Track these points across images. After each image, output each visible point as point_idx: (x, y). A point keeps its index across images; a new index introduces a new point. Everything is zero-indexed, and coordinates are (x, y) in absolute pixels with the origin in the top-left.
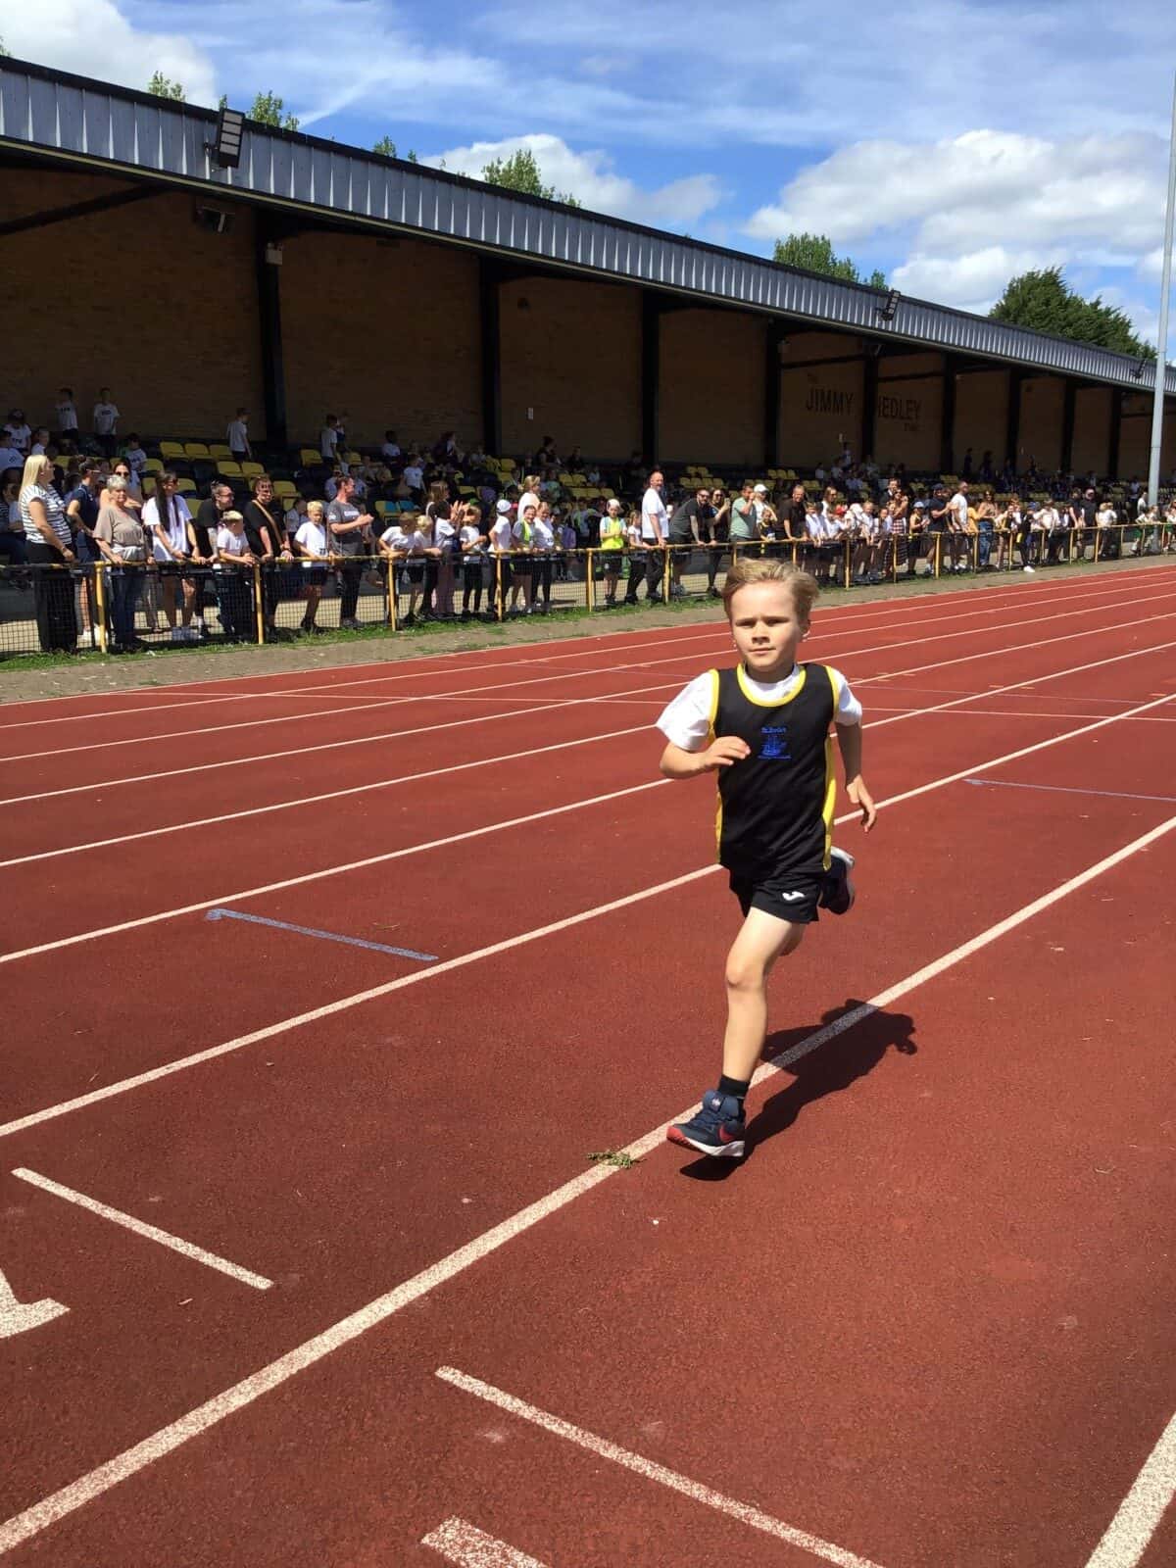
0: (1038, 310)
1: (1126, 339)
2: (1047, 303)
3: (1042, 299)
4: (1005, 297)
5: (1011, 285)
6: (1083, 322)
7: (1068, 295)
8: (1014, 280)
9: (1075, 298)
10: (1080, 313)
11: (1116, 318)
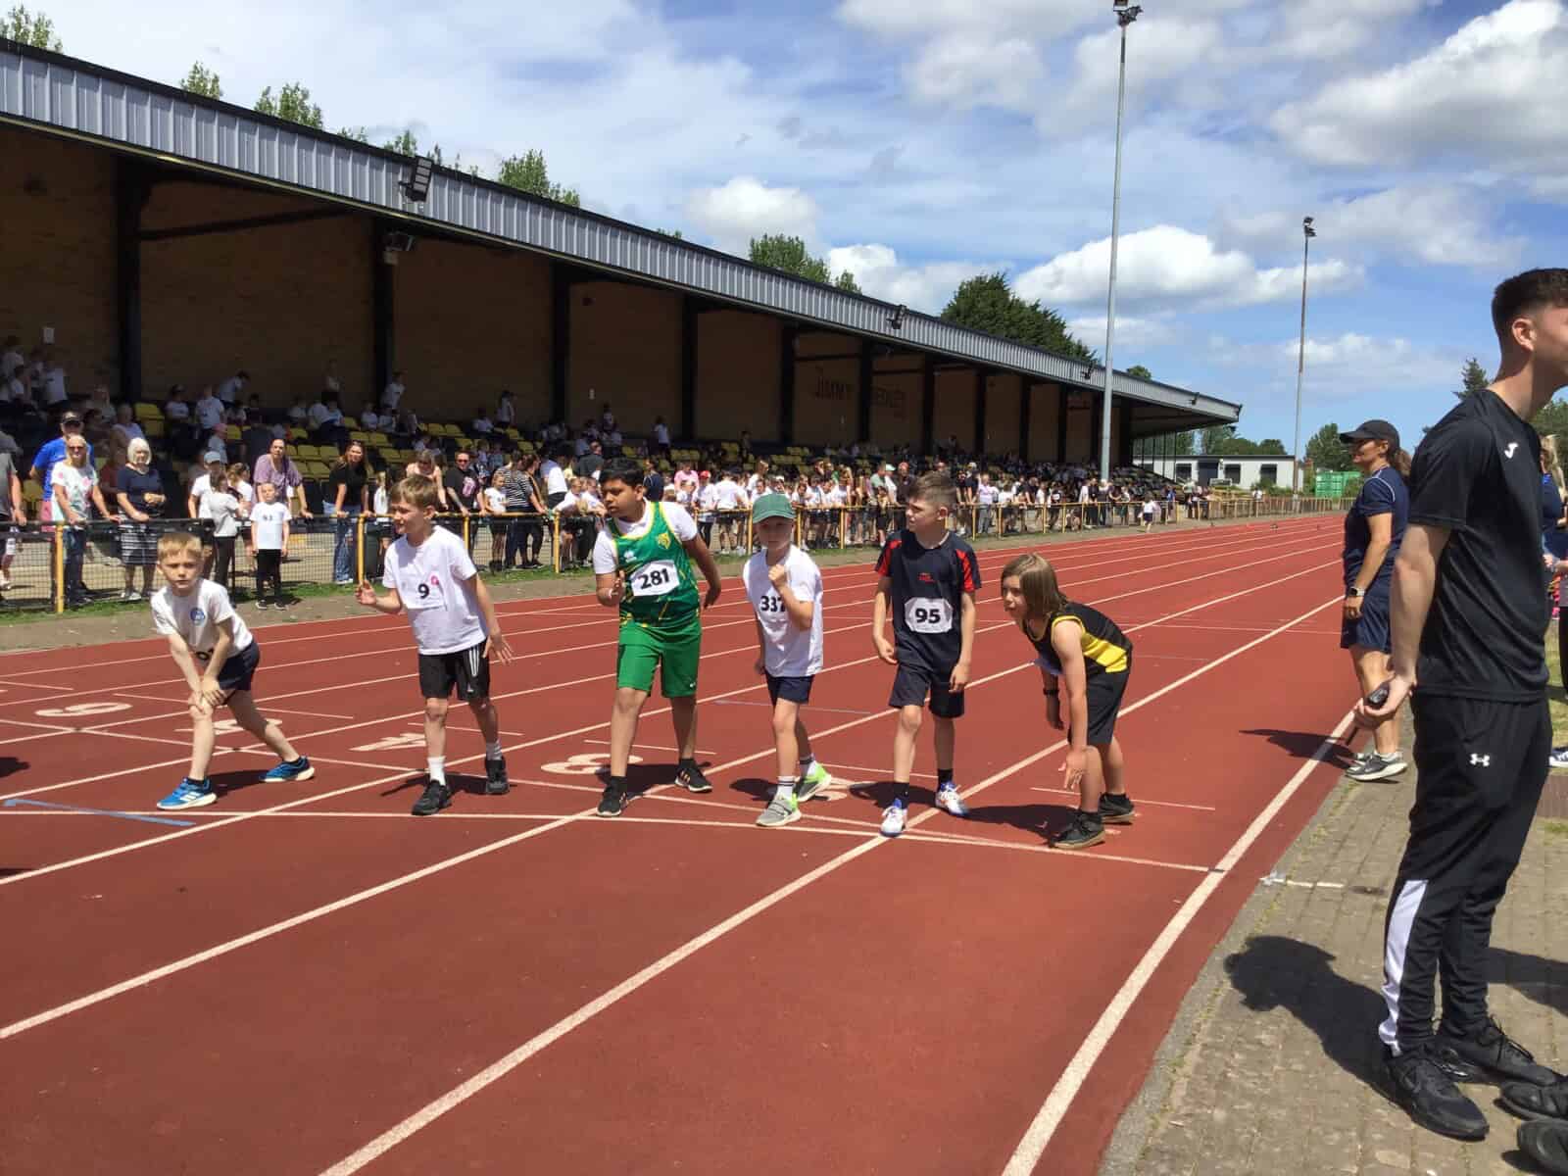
0: (987, 310)
1: (1062, 338)
2: (993, 305)
3: (989, 302)
4: (955, 298)
5: (961, 288)
6: (1025, 322)
7: (1011, 298)
8: (963, 283)
9: (1018, 300)
10: (1022, 314)
11: (1053, 320)
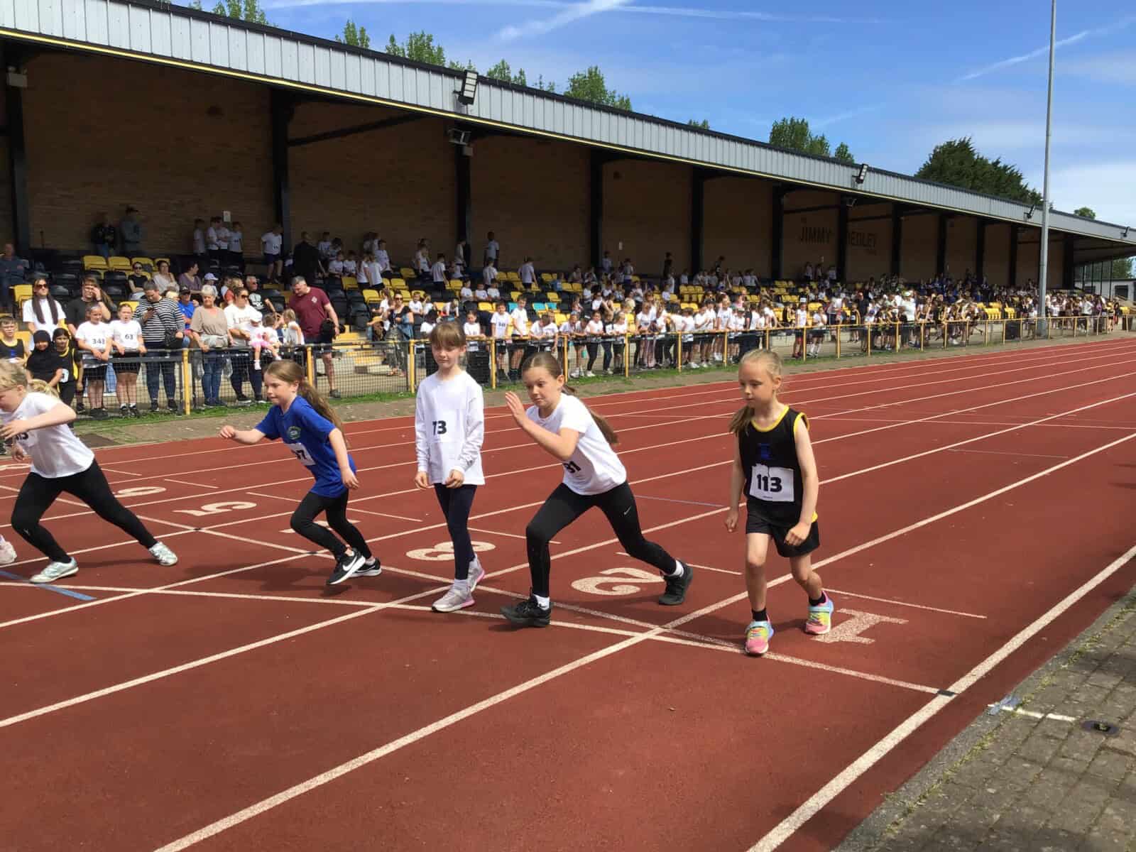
0: (956, 167)
1: (1019, 187)
2: (962, 163)
3: (958, 161)
4: (930, 159)
5: (935, 151)
6: (988, 175)
7: (976, 157)
8: (937, 147)
9: (981, 159)
10: (985, 170)
11: (1011, 173)
